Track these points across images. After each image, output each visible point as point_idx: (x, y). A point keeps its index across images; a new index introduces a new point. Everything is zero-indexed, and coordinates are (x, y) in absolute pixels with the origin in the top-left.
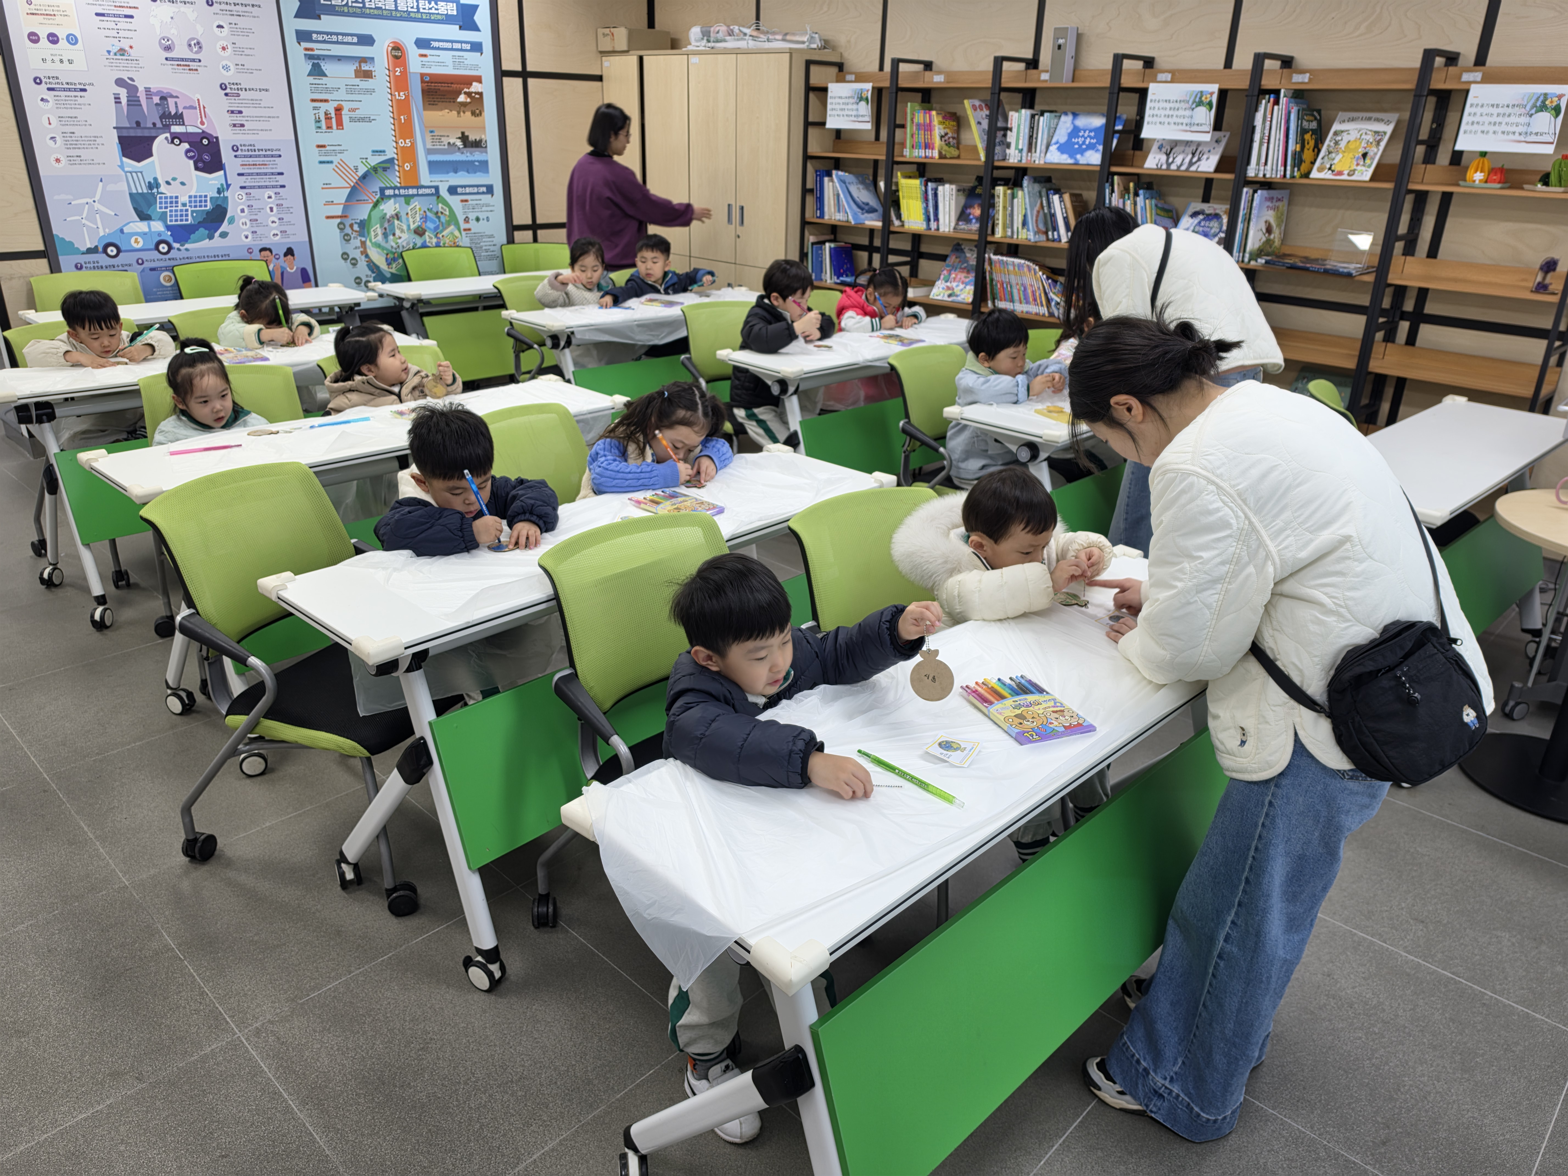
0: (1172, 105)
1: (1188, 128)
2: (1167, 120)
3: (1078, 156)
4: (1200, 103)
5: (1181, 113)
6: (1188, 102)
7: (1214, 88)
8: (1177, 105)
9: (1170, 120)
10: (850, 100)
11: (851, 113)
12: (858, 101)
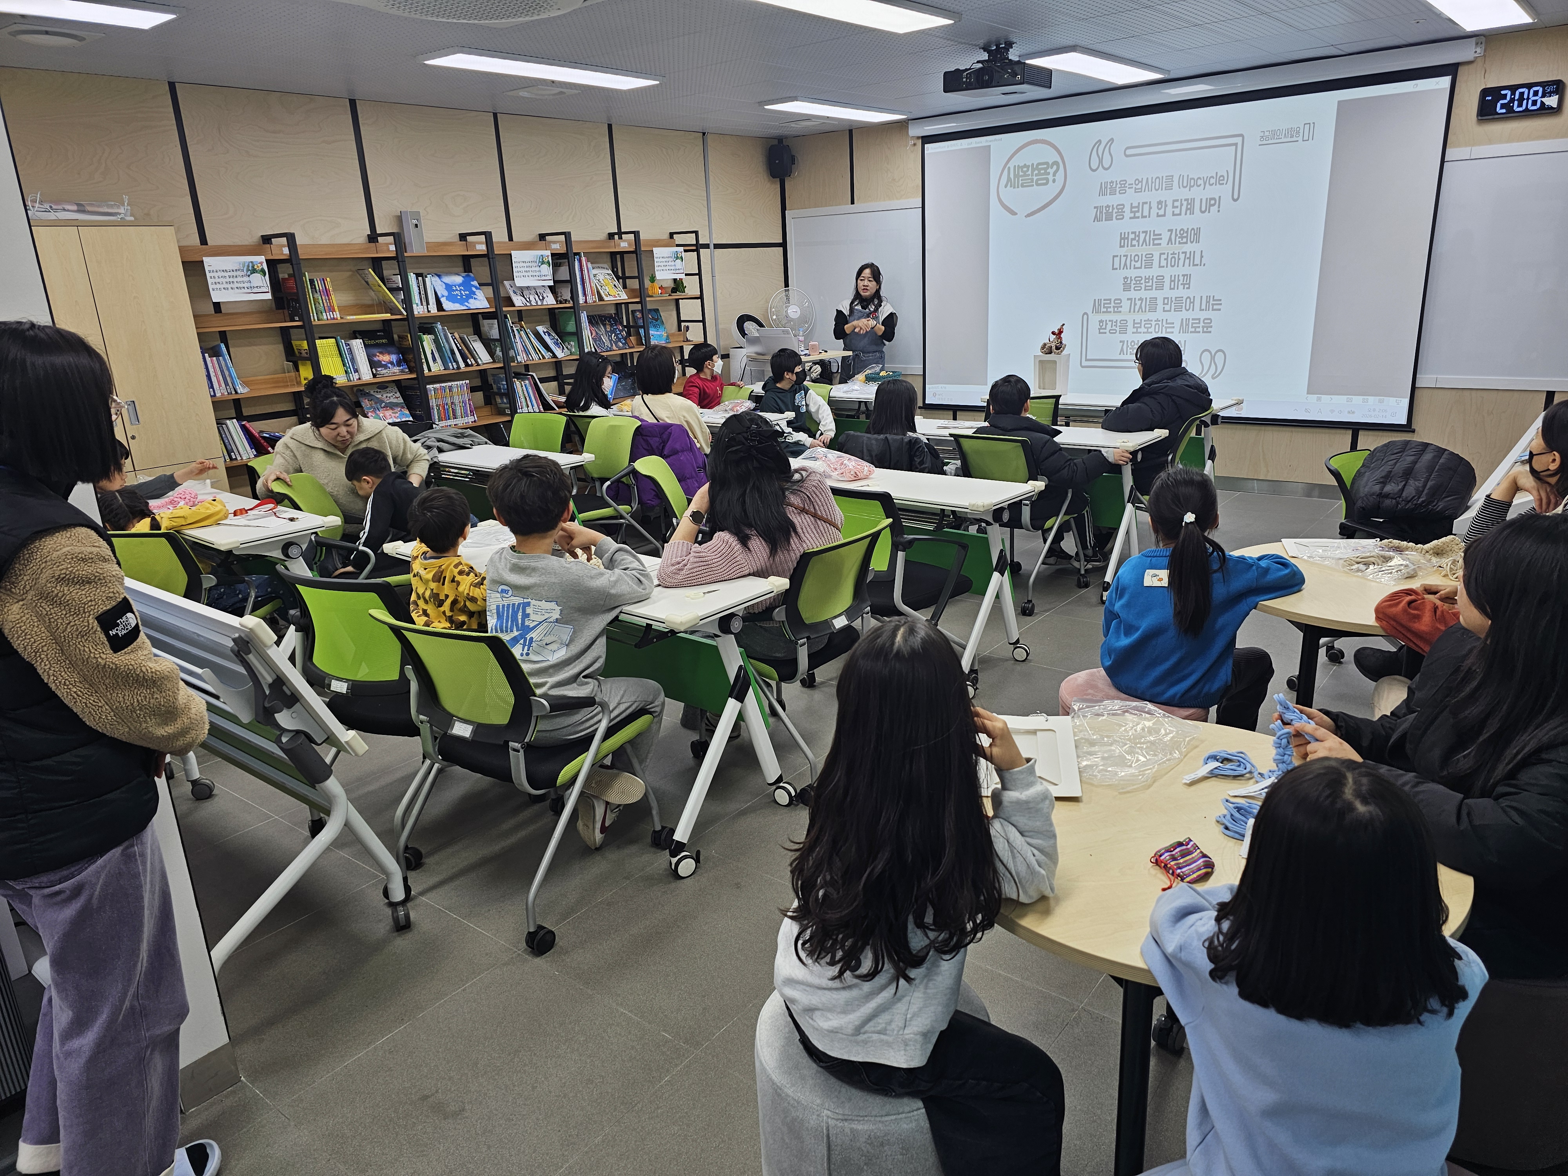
0: (528, 264)
1: (539, 278)
2: (526, 274)
3: (466, 304)
4: (543, 263)
5: (533, 269)
6: (536, 262)
7: (548, 253)
8: (530, 264)
9: (528, 274)
10: (239, 273)
11: (242, 285)
12: (249, 273)
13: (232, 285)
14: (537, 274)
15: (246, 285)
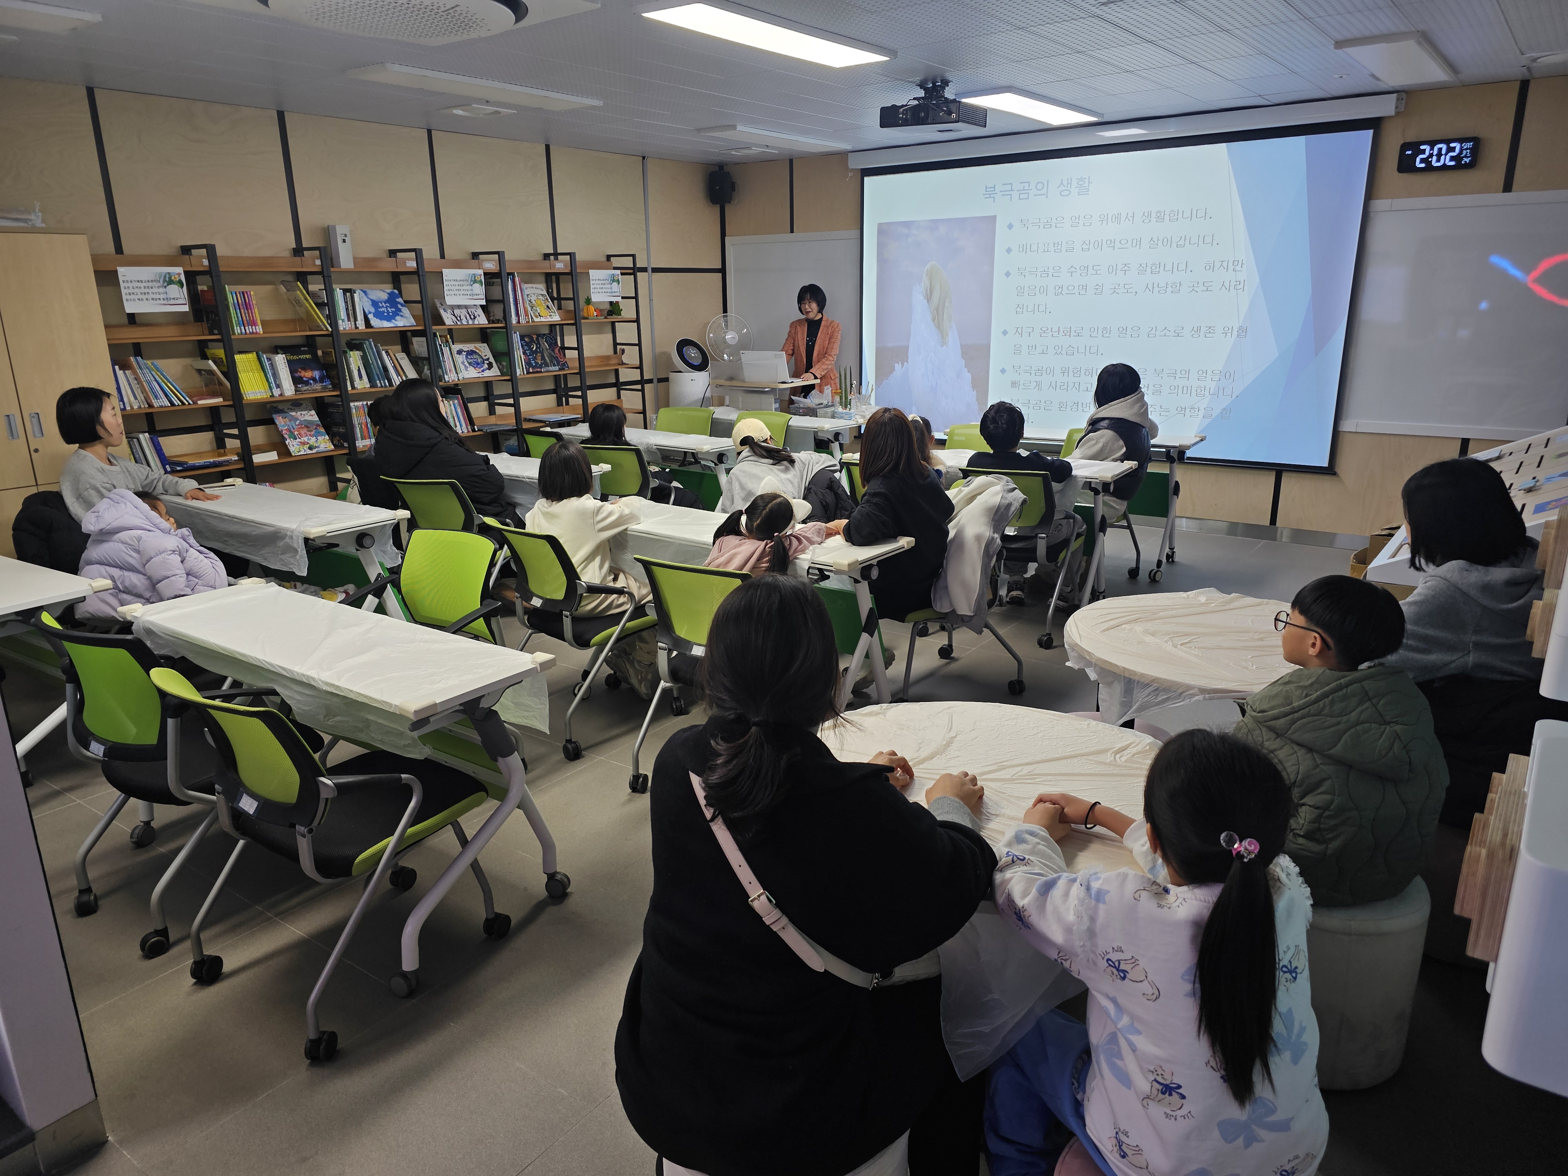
0: (459, 283)
1: (471, 297)
2: (457, 293)
3: (393, 321)
4: (475, 282)
5: (465, 287)
6: (468, 281)
7: (481, 272)
9: (459, 292)
10: (154, 284)
11: (158, 296)
12: (166, 284)
13: (147, 296)
14: (469, 293)
15: (162, 296)
